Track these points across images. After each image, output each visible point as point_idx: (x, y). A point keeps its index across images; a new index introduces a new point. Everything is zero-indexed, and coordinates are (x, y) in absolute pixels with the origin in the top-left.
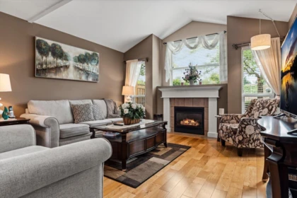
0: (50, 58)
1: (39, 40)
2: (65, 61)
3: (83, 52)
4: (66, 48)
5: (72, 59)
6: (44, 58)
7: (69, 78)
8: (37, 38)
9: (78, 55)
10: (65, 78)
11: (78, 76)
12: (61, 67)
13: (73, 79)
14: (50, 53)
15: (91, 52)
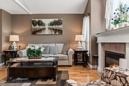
0: (37, 27)
1: (33, 20)
2: (43, 27)
3: (52, 20)
4: (44, 21)
5: (47, 25)
6: (35, 27)
7: (46, 34)
8: (32, 20)
9: (50, 22)
10: (44, 34)
11: (50, 32)
12: (42, 29)
13: (48, 34)
14: (37, 24)
15: (57, 20)
